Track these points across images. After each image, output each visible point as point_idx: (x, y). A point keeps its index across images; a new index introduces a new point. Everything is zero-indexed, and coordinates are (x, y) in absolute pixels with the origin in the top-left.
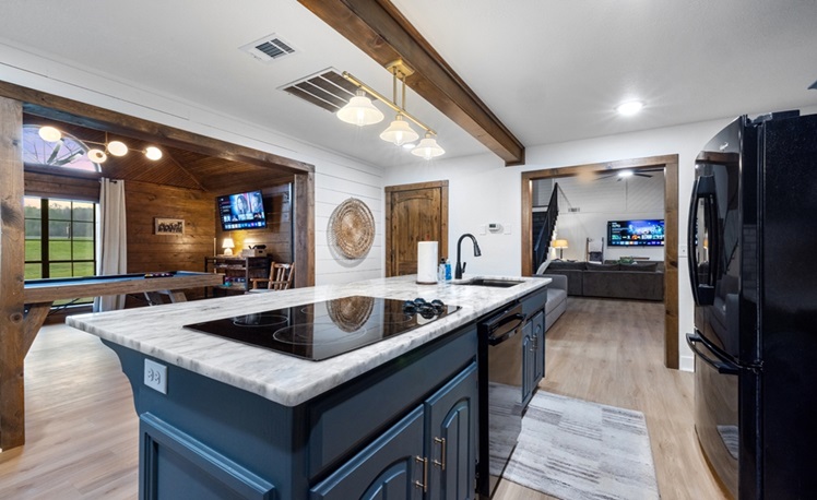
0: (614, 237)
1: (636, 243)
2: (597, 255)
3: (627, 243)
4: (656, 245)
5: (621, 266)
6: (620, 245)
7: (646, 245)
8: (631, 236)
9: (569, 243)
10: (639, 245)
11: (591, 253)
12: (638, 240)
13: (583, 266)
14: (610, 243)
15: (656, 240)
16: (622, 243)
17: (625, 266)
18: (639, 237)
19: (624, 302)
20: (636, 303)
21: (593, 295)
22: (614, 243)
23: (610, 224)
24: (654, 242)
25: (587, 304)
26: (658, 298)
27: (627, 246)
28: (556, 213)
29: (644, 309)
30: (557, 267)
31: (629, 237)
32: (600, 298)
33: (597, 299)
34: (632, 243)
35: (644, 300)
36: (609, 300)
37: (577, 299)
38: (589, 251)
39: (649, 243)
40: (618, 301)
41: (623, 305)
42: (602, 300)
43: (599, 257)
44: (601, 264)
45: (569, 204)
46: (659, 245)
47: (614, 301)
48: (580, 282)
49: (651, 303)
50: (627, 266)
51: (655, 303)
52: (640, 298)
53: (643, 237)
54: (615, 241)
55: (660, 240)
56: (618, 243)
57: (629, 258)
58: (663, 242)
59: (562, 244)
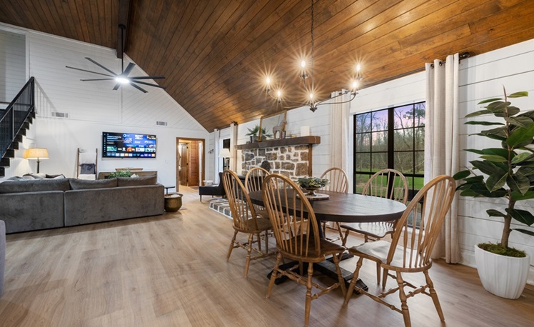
0: (109, 148)
1: (131, 155)
2: (90, 168)
3: (122, 155)
4: (148, 157)
5: (116, 181)
6: (115, 157)
7: (140, 157)
8: (126, 147)
9: (50, 153)
10: (133, 157)
11: (82, 165)
12: (132, 152)
13: (66, 184)
14: (105, 154)
15: (148, 153)
16: (117, 155)
17: (123, 180)
18: (133, 149)
19: (124, 227)
20: (138, 224)
21: (81, 223)
22: (109, 154)
23: (105, 135)
24: (146, 155)
25: (67, 247)
26: (160, 212)
27: (122, 157)
28: (31, 114)
29: (151, 235)
30: (16, 189)
31: (124, 149)
32: (92, 226)
33: (87, 230)
34: (126, 155)
35: (146, 217)
36: (104, 227)
37: (51, 238)
38: (81, 163)
39: (142, 156)
40: (115, 226)
41: (124, 235)
42: (94, 229)
43: (92, 170)
44: (94, 179)
45: (52, 106)
46: (151, 157)
47: (111, 226)
48: (60, 208)
49: (154, 220)
50: (126, 180)
51: (157, 219)
52: (141, 216)
53: (137, 150)
54: (111, 152)
55: (151, 153)
56: (113, 154)
57: (126, 170)
58: (153, 155)
59: (40, 154)
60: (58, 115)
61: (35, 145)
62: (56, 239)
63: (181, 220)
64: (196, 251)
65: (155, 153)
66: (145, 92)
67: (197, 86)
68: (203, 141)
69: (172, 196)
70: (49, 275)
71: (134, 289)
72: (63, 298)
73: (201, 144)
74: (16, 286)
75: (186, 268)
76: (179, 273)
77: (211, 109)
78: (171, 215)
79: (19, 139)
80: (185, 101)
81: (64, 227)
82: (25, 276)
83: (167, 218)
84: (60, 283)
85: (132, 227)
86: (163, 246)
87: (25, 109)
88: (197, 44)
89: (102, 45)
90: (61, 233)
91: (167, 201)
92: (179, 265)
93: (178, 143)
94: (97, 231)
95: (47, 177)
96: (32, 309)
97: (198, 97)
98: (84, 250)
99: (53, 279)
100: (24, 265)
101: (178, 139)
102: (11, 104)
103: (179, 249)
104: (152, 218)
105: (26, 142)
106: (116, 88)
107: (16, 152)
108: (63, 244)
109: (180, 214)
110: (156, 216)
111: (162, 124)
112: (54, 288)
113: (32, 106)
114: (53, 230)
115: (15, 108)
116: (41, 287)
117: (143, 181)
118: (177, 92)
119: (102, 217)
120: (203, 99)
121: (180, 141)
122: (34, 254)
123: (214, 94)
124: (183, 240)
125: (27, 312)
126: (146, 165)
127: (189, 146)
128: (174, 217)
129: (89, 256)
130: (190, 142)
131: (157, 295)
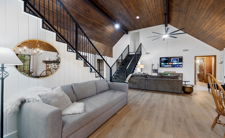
0: (162, 64)
1: (171, 66)
2: (156, 71)
3: (167, 66)
4: (178, 67)
5: (162, 76)
6: (164, 67)
7: (175, 67)
9: (145, 66)
10: (172, 67)
11: (153, 70)
12: (171, 65)
14: (161, 66)
15: (179, 65)
16: (165, 66)
17: (164, 76)
18: (172, 64)
19: (163, 94)
20: (169, 95)
21: (150, 90)
22: (162, 66)
23: (161, 58)
24: (178, 66)
25: (144, 96)
26: (180, 92)
27: (167, 67)
28: (140, 54)
29: (172, 101)
30: (135, 76)
31: (168, 64)
32: (153, 91)
33: (151, 92)
34: (169, 66)
35: (173, 93)
36: (156, 93)
37: (142, 92)
38: (153, 69)
39: (176, 66)
40: (160, 93)
41: (162, 97)
42: (153, 92)
43: (157, 72)
44: (157, 75)
45: (146, 51)
46: (180, 67)
47: (158, 93)
48: (144, 84)
49: (176, 95)
50: (165, 76)
51: (178, 95)
52: (171, 92)
53: (173, 64)
54: (163, 65)
55: (180, 65)
56: (164, 66)
57: (167, 72)
58: (181, 66)
59: (142, 66)
60: (147, 53)
61: (141, 64)
62: (143, 93)
63: (191, 98)
64: (192, 116)
65: (182, 65)
66: (176, 38)
67: (206, 26)
68: (215, 56)
69: (187, 86)
70: (138, 102)
71: (157, 117)
72: (138, 110)
73: (213, 59)
74: (131, 102)
75: (183, 120)
76: (178, 121)
77: (219, 36)
78: (186, 95)
79: (138, 62)
80: (200, 36)
81: (145, 90)
82: (133, 100)
83: (183, 96)
84: (139, 105)
85: (166, 96)
86: (176, 107)
87: (139, 53)
88: (203, 3)
89: (160, 25)
90: (144, 91)
91: (184, 88)
92: (179, 118)
93: (195, 59)
94: (154, 94)
95: (144, 73)
96: (132, 109)
97: (208, 32)
98: (148, 98)
99: (138, 103)
100: (134, 98)
101: (195, 57)
102: (136, 52)
103: (183, 111)
104: (176, 94)
105: (139, 63)
106: (164, 40)
107: (137, 66)
108: (143, 95)
109: (192, 95)
110: (178, 94)
111: (187, 50)
112: (138, 106)
113: (141, 52)
114: (143, 90)
115: (137, 53)
116: (135, 104)
117: (172, 77)
118: (194, 33)
119: (156, 89)
120: (212, 32)
121: (197, 58)
122: (137, 95)
123: (220, 26)
124: (187, 108)
125: (131, 109)
126: (177, 70)
127: (205, 60)
128: (187, 96)
129: (149, 101)
130: (206, 58)
131: (165, 124)
